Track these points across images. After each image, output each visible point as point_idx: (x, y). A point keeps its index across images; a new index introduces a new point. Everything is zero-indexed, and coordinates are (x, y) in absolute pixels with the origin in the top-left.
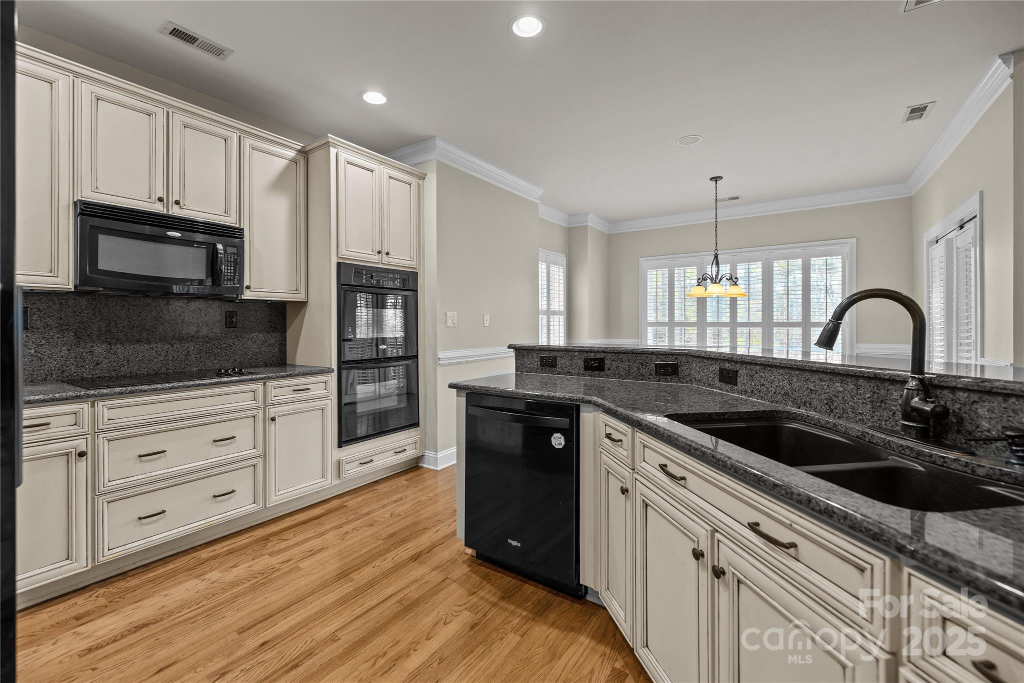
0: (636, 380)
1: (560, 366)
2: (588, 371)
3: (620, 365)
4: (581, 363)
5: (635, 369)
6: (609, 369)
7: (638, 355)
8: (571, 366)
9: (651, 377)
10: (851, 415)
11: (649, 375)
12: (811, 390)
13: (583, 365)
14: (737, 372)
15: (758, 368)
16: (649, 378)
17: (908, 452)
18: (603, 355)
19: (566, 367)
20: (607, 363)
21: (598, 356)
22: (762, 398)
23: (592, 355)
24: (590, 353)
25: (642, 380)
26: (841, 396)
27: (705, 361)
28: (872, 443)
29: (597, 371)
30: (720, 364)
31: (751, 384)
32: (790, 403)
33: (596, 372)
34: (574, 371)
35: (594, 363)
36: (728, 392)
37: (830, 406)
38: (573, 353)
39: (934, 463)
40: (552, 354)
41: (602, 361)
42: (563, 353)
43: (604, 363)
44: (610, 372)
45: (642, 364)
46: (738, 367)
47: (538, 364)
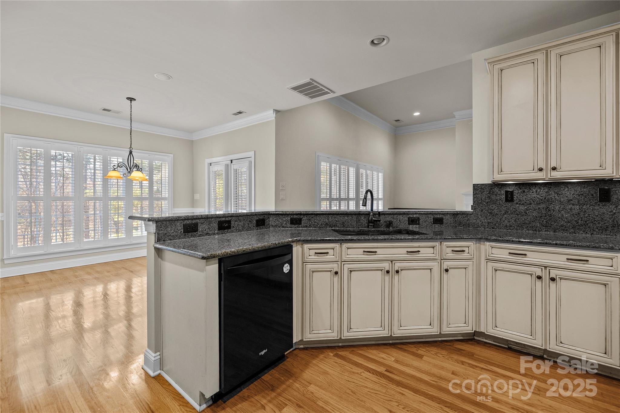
0: (247, 231)
1: (201, 229)
2: (221, 231)
3: (239, 223)
4: (216, 225)
5: (247, 225)
6: (233, 227)
7: (248, 216)
8: (209, 228)
9: (254, 228)
10: (350, 226)
11: (253, 227)
12: (337, 221)
13: (217, 227)
14: (301, 219)
15: (313, 216)
16: (253, 229)
17: (376, 231)
18: (230, 218)
19: (205, 230)
20: (233, 223)
21: (227, 219)
22: (315, 227)
23: (224, 219)
24: (222, 218)
25: (250, 230)
26: (347, 221)
27: (280, 216)
28: (364, 232)
29: (226, 229)
30: (290, 216)
31: (309, 223)
32: (328, 227)
33: (225, 231)
34: (211, 232)
35: (226, 225)
36: (296, 228)
37: (343, 225)
38: (210, 219)
39: (382, 232)
40: (194, 222)
41: (229, 222)
42: (203, 220)
43: (231, 224)
44: (234, 229)
45: (250, 221)
46: (302, 216)
47: (181, 232)
